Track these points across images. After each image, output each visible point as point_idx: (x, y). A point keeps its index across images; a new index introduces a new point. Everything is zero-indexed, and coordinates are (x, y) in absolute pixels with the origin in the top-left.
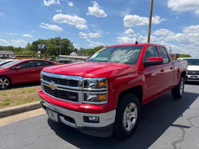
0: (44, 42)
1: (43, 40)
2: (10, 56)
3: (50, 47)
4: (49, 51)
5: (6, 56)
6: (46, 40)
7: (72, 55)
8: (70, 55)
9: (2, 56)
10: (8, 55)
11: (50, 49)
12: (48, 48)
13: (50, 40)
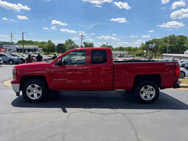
0: (157, 41)
1: (156, 40)
2: (125, 56)
3: (162, 46)
4: (161, 50)
5: (122, 55)
6: (160, 39)
7: (186, 53)
8: (184, 53)
9: (119, 55)
10: (124, 55)
11: (162, 47)
12: (160, 47)
13: (164, 38)
